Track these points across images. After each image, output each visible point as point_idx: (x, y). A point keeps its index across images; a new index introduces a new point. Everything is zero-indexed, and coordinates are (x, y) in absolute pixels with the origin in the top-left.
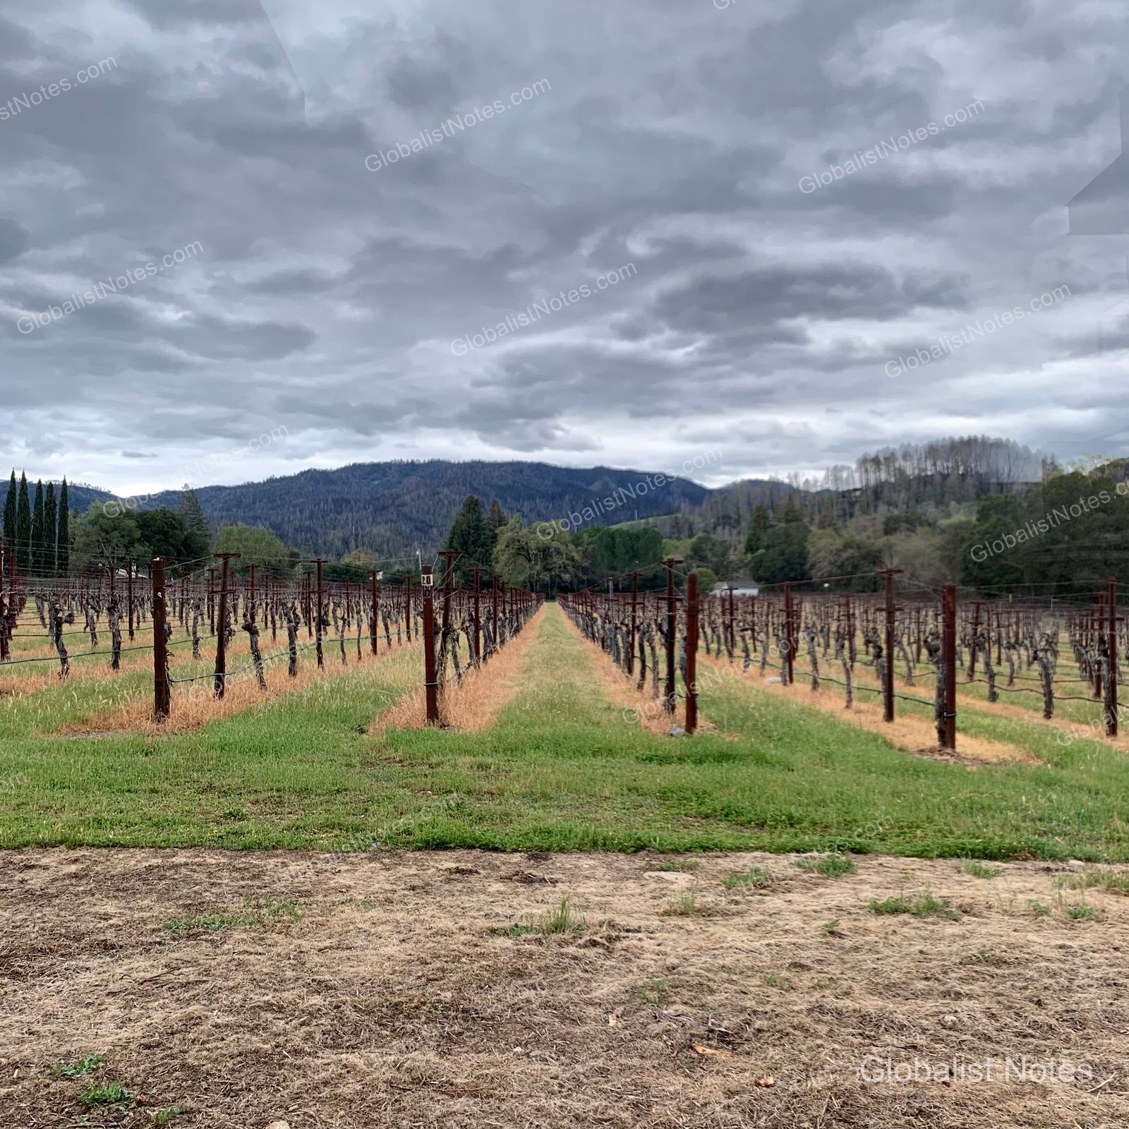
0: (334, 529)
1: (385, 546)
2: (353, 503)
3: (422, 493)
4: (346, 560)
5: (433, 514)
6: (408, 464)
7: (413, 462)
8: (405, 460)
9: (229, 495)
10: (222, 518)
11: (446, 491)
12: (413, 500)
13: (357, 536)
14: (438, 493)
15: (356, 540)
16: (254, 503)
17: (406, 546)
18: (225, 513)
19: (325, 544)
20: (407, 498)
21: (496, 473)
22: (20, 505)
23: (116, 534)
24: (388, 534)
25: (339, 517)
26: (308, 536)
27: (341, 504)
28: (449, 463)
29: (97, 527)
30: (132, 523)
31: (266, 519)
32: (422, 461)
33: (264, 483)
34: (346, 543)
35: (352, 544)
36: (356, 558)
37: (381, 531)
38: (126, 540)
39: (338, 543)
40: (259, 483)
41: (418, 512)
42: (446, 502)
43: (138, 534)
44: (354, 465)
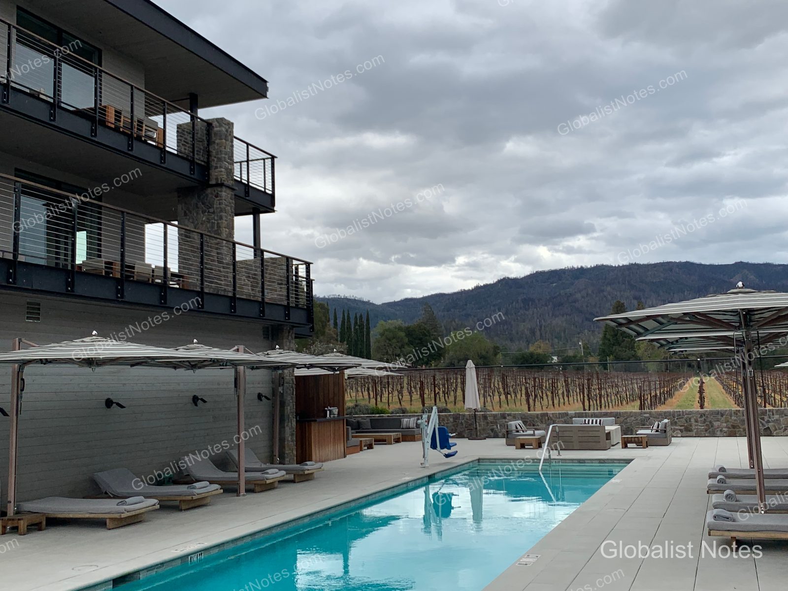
0: (524, 322)
1: (562, 334)
2: (537, 301)
3: (590, 292)
4: (532, 349)
5: (600, 307)
6: (578, 269)
7: (582, 267)
8: (575, 266)
9: (449, 299)
10: (444, 316)
11: (609, 288)
12: (583, 297)
13: (541, 327)
14: (603, 291)
15: (540, 330)
16: (466, 305)
17: (579, 334)
18: (446, 313)
19: (517, 333)
20: (578, 296)
21: (650, 273)
22: (347, 328)
23: (394, 340)
24: (564, 324)
25: (527, 313)
26: (505, 327)
27: (528, 302)
28: (611, 267)
29: (384, 337)
30: (402, 334)
31: (475, 316)
32: (589, 266)
33: (473, 290)
34: (533, 332)
35: (538, 333)
36: (537, 348)
37: (559, 322)
38: (399, 344)
39: (527, 332)
40: (469, 290)
41: (587, 306)
42: (609, 297)
43: (406, 340)
44: (537, 272)
